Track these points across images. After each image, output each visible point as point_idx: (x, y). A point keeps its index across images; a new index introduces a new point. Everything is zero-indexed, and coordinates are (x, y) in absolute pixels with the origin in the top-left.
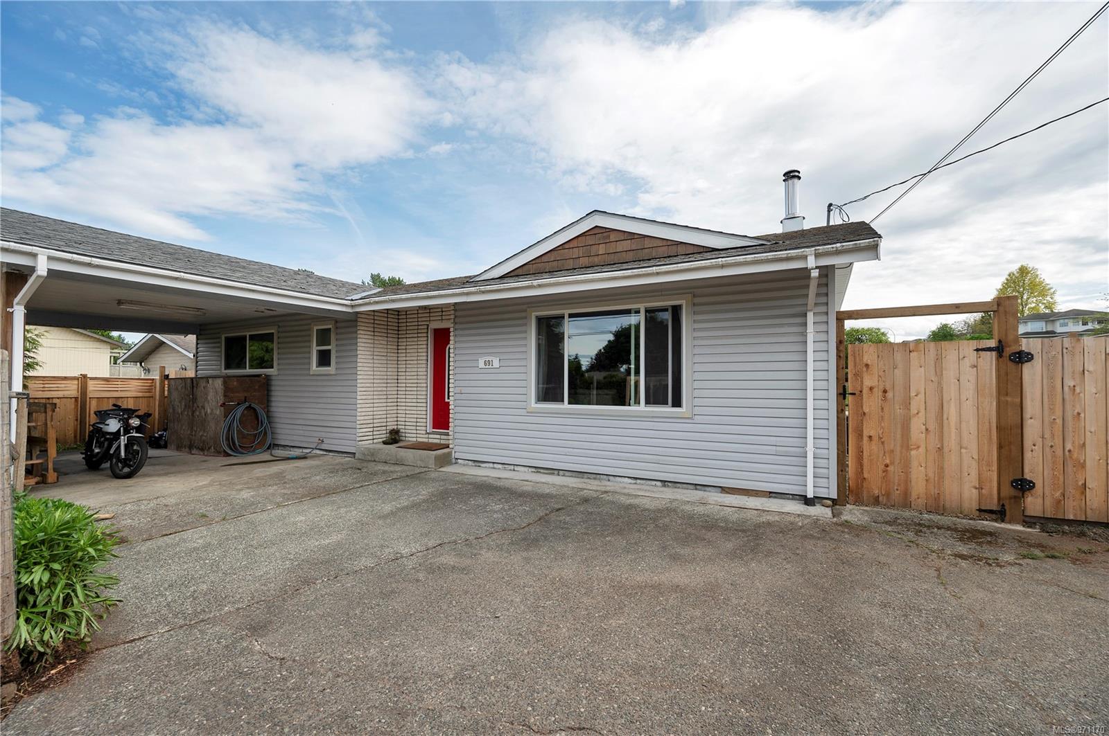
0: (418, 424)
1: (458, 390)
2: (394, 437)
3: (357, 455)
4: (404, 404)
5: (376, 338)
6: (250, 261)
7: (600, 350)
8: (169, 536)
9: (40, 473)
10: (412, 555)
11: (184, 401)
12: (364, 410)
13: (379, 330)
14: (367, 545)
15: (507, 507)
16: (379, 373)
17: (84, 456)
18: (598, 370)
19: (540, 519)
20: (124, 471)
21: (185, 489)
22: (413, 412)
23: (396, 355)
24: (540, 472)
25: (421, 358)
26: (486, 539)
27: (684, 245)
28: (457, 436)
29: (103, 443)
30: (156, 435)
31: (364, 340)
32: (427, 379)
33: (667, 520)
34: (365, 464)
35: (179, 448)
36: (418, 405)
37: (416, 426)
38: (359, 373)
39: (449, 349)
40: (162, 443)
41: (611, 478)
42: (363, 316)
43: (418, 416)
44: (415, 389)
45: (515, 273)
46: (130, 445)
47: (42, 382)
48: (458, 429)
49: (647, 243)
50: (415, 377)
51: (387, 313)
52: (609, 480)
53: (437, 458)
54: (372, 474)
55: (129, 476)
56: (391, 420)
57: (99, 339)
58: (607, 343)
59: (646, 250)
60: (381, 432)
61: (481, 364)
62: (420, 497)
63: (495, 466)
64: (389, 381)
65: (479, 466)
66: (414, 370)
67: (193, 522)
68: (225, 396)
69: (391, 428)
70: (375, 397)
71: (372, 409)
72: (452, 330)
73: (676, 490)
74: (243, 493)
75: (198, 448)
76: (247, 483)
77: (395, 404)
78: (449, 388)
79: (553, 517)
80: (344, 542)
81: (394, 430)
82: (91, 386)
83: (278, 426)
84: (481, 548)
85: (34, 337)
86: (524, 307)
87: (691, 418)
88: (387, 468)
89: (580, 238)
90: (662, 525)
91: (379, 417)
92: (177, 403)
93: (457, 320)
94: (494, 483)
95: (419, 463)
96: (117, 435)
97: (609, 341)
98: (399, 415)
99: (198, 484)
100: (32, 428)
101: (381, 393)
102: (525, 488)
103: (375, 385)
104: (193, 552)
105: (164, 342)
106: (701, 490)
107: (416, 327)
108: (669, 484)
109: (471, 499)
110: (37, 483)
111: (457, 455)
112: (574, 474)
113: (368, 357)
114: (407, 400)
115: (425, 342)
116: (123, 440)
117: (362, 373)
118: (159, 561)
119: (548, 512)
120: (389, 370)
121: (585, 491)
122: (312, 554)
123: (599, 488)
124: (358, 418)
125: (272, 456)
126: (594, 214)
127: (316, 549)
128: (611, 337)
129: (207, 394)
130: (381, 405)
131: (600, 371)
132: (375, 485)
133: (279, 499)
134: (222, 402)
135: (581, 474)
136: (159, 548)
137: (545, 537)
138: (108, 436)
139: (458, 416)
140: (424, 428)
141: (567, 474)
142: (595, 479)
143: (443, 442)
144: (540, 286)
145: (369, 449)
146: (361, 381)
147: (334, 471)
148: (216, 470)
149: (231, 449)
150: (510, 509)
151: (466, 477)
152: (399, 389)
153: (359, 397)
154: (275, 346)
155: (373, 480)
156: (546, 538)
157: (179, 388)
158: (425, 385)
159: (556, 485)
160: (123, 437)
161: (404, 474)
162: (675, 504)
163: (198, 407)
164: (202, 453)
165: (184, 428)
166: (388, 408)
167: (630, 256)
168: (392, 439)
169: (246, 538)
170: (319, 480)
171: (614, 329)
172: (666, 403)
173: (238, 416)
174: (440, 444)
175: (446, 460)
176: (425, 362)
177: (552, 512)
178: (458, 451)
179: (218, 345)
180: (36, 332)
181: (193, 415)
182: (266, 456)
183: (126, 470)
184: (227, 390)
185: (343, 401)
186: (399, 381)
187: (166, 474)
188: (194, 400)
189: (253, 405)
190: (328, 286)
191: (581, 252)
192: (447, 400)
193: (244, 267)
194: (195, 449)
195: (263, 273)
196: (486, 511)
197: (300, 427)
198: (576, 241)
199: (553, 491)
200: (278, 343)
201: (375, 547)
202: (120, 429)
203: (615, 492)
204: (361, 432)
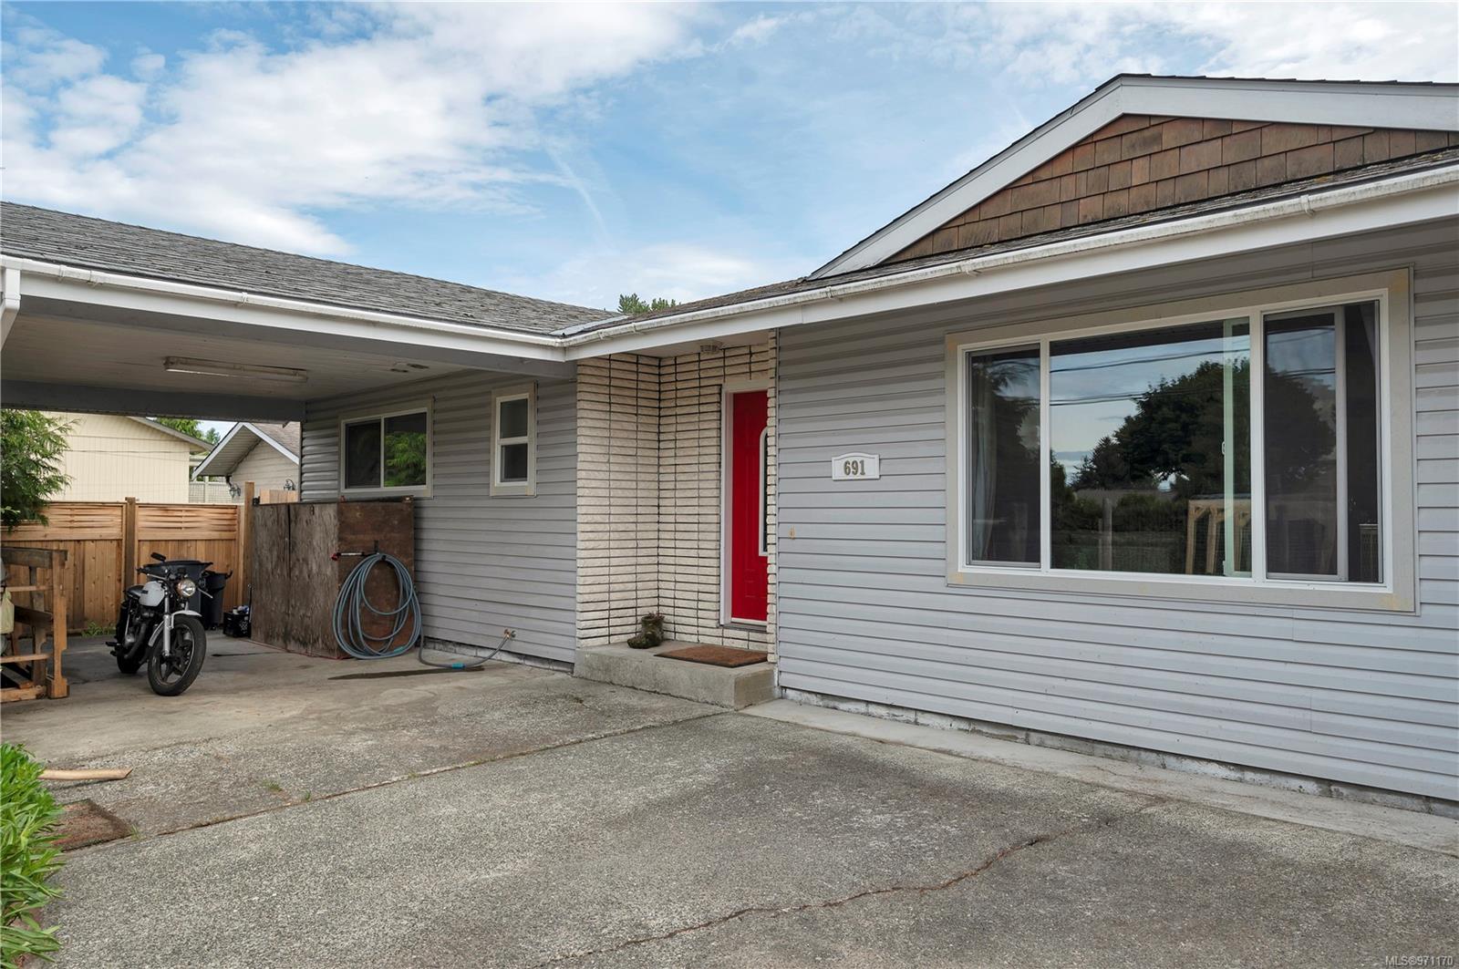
0: (701, 605)
1: (785, 531)
2: (652, 633)
3: (576, 669)
4: (671, 560)
5: (614, 417)
6: (384, 272)
7: (1107, 440)
8: (204, 829)
9: (42, 679)
10: (671, 935)
11: (276, 548)
12: (590, 571)
13: (621, 401)
14: (575, 894)
15: (901, 823)
16: (620, 493)
17: (113, 649)
18: (1103, 485)
19: (988, 865)
20: (168, 681)
21: (258, 725)
22: (691, 578)
23: (655, 453)
24: (979, 732)
25: (706, 459)
26: (851, 908)
27: (1385, 137)
28: (784, 635)
29: (139, 626)
30: (235, 612)
31: (591, 423)
32: (719, 506)
33: (1357, 903)
34: (592, 690)
35: (268, 638)
36: (702, 562)
37: (698, 609)
38: (580, 492)
39: (767, 436)
40: (244, 627)
41: (1171, 761)
42: (588, 371)
43: (702, 588)
44: (695, 527)
45: (917, 252)
46: (178, 632)
47: (69, 512)
48: (785, 620)
49: (1271, 142)
50: (695, 502)
51: (637, 363)
52: (1164, 767)
53: (741, 685)
54: (602, 713)
55: (175, 691)
56: (646, 593)
57: (173, 436)
58: (1122, 423)
59: (1267, 162)
60: (625, 621)
61: (837, 470)
62: (702, 778)
63: (872, 709)
64: (640, 510)
65: (835, 708)
66: (691, 485)
67: (253, 799)
68: (340, 539)
69: (646, 611)
70: (613, 544)
71: (606, 571)
72: (770, 393)
73: (1365, 808)
74: (355, 739)
75: (297, 640)
76: (366, 719)
77: (655, 560)
78: (766, 525)
79: (1022, 858)
80: (527, 879)
81: (650, 616)
82: (143, 519)
83: (435, 600)
84: (839, 935)
85: (58, 433)
86: (937, 332)
87: (1411, 613)
88: (634, 701)
89: (1079, 151)
90: (1343, 919)
91: (621, 587)
92: (265, 552)
93: (782, 371)
94: (870, 753)
95: (703, 694)
96: (159, 610)
97: (1128, 419)
98: (662, 585)
99: (282, 716)
100: (36, 596)
101: (624, 536)
102: (945, 773)
103: (612, 519)
104: (236, 871)
105: (261, 439)
106: (1446, 816)
107: (696, 392)
108: (1345, 791)
109: (816, 793)
110: (39, 697)
111: (786, 680)
112: (1067, 743)
113: (596, 458)
114: (679, 552)
115: (714, 425)
116: (168, 622)
117: (586, 492)
118: (173, 886)
119: (1007, 846)
120: (641, 485)
121: (1102, 792)
122: (458, 904)
123: (1138, 787)
124: (580, 589)
125: (421, 661)
126: (1117, 84)
127: (466, 893)
128: (1133, 410)
129: (311, 535)
130: (624, 561)
131: (1107, 488)
132: (607, 742)
133: (416, 761)
134: (335, 552)
135: (1086, 744)
136: (181, 854)
137: (1006, 921)
138: (146, 614)
139: (786, 590)
140: (713, 615)
141: (1049, 741)
142: (1124, 759)
143: (753, 647)
144: (979, 274)
145: (600, 656)
146: (584, 510)
147: (529, 703)
148: (317, 686)
149: (352, 645)
150: (909, 828)
151: (805, 733)
152: (662, 527)
153: (580, 545)
154: (428, 438)
155: (604, 727)
156: (1007, 924)
157: (269, 523)
158: (714, 519)
159: (1025, 770)
160: (167, 617)
161: (669, 718)
162: (1371, 855)
163: (298, 560)
164: (304, 651)
165: (276, 600)
166: (640, 569)
167: (1221, 182)
168: (647, 636)
169: (338, 849)
170: (502, 721)
171: (1142, 387)
172: (1332, 570)
173: (363, 579)
174: (747, 653)
175: (759, 691)
176: (714, 468)
177: (1017, 846)
178: (789, 669)
179: (336, 439)
180: (61, 424)
181: (289, 575)
182: (410, 662)
183: (174, 678)
184: (344, 526)
185: (550, 552)
186: (662, 510)
187: (236, 691)
188: (291, 547)
189: (389, 558)
190: (522, 311)
191: (1083, 184)
192: (761, 553)
193: (368, 282)
194: (293, 642)
195: (402, 292)
196: (851, 829)
197: (472, 605)
198: (1069, 157)
199: (1018, 786)
200: (434, 433)
201: (592, 902)
202: (163, 600)
203: (1184, 803)
204: (585, 618)
